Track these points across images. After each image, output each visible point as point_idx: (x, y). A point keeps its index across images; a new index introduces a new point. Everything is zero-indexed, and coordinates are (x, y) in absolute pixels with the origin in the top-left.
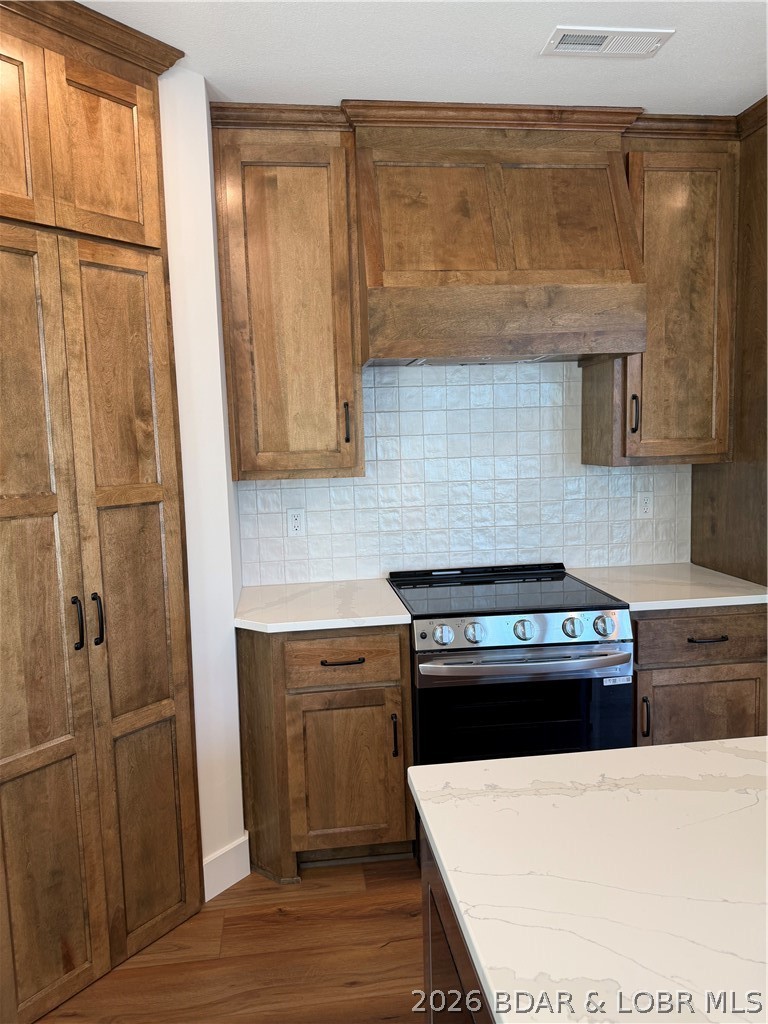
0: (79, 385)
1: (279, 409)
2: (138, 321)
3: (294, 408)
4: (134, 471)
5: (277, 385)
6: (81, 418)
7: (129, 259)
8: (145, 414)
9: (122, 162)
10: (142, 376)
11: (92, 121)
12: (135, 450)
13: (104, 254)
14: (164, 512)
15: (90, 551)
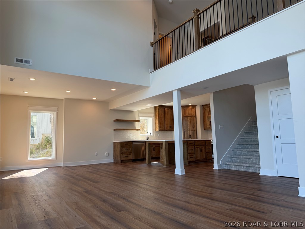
0: (190, 124)
1: (206, 125)
2: (194, 120)
3: (207, 124)
4: (193, 129)
5: (206, 123)
6: (190, 126)
7: (193, 117)
8: (194, 125)
9: (193, 112)
10: (194, 123)
11: (191, 110)
12: (194, 128)
13: (192, 117)
14: (195, 131)
15: (190, 133)
